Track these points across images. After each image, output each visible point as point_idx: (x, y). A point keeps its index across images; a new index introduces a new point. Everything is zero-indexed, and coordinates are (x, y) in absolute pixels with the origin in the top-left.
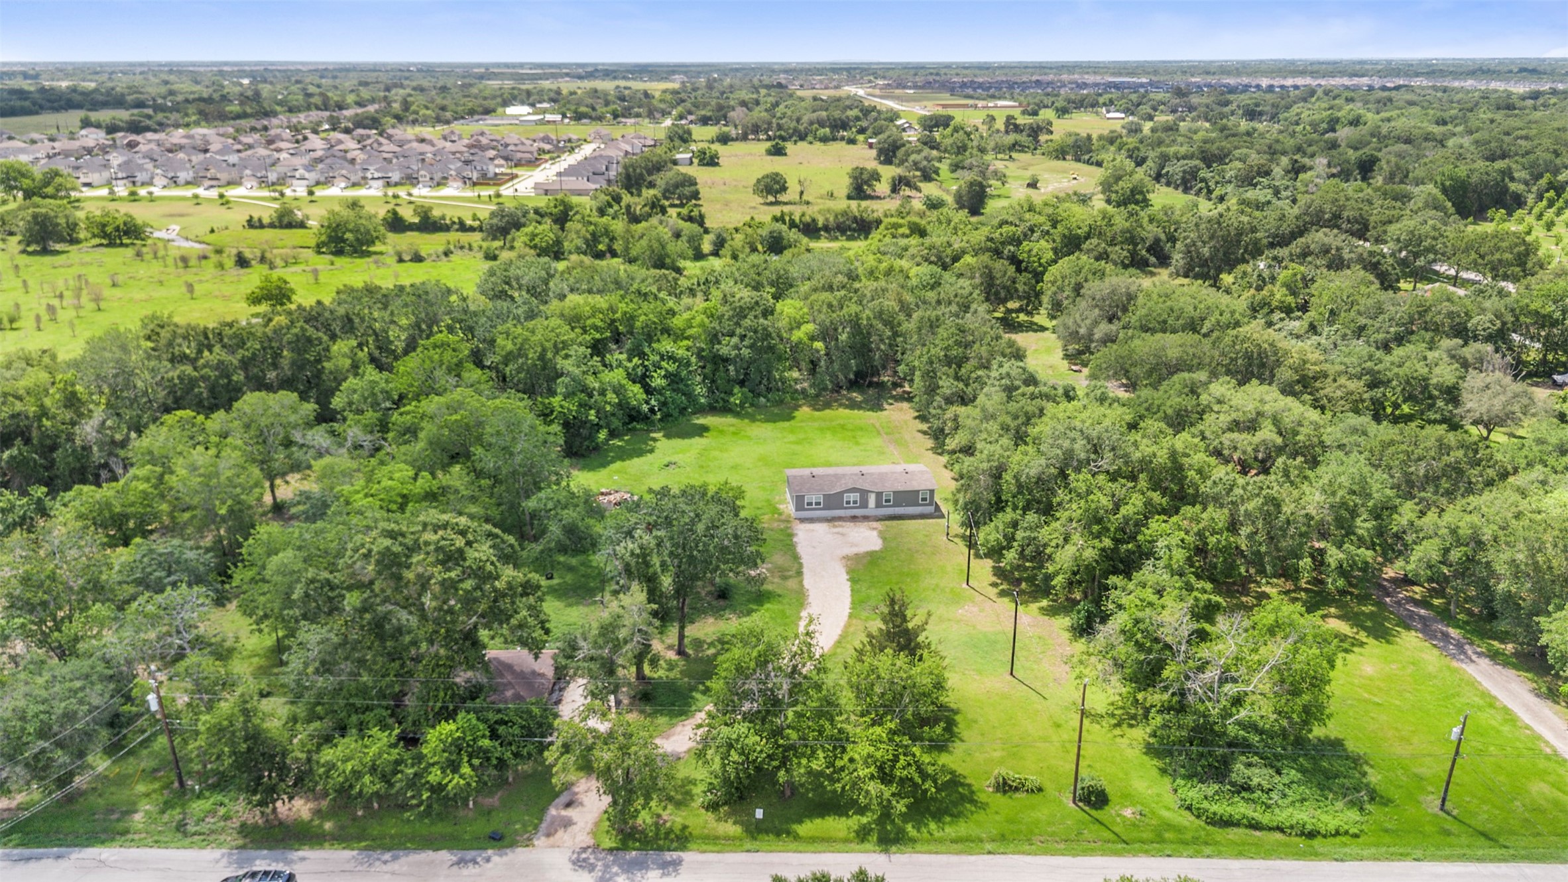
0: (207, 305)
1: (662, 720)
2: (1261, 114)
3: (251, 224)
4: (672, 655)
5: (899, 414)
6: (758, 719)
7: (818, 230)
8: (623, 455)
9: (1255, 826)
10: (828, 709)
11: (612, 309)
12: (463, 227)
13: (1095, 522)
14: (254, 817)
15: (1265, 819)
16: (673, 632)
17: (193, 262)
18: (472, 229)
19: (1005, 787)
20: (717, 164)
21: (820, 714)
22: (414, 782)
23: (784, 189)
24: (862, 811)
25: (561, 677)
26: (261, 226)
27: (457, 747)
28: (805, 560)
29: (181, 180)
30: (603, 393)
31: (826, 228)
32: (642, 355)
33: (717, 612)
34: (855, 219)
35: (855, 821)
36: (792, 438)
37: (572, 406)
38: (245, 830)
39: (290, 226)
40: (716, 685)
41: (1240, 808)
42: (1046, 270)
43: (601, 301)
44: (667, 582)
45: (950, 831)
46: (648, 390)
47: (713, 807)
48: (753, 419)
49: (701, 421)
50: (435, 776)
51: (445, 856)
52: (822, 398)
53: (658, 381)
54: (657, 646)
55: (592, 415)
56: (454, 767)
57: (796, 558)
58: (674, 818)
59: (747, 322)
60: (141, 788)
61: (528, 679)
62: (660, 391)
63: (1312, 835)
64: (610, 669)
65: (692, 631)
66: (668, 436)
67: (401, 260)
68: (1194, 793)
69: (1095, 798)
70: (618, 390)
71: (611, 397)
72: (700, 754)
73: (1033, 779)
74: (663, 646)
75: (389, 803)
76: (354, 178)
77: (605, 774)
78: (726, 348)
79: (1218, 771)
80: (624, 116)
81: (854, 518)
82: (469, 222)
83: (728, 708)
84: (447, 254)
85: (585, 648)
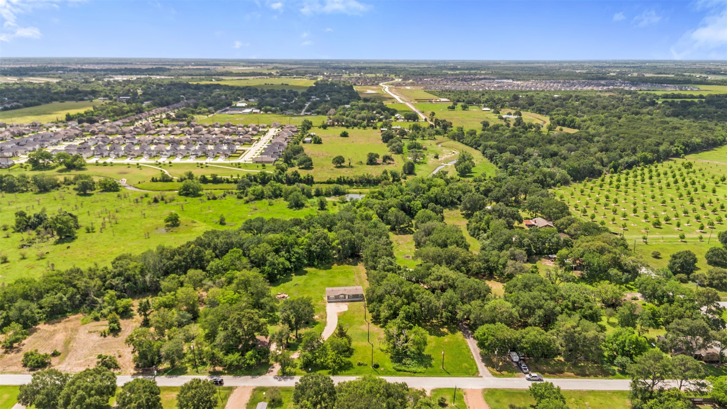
0: (150, 221)
1: (291, 352)
2: (543, 111)
3: (154, 180)
4: (294, 338)
5: (361, 267)
6: (311, 351)
7: (353, 183)
8: (284, 282)
9: (405, 371)
10: (324, 349)
11: (282, 238)
12: (228, 182)
13: (390, 306)
14: (212, 370)
15: (407, 369)
16: (295, 332)
17: (140, 200)
18: (231, 182)
19: (359, 364)
20: (321, 143)
21: (322, 350)
22: (244, 363)
23: (343, 161)
24: (330, 369)
25: (270, 342)
26: (157, 181)
27: (252, 356)
28: (328, 314)
29: (120, 155)
30: (278, 264)
31: (356, 182)
32: (289, 252)
33: (305, 327)
34: (366, 179)
35: (329, 371)
36: (330, 275)
37: (270, 269)
38: (210, 372)
39: (167, 181)
40: (302, 344)
41: (403, 368)
42: (417, 212)
43: (278, 236)
44: (293, 323)
45: (347, 372)
46: (290, 262)
47: (301, 368)
48: (320, 269)
49: (306, 269)
50: (248, 361)
51: (249, 377)
52: (341, 261)
53: (293, 260)
54: (291, 336)
55: (276, 272)
56: (251, 360)
57: (326, 313)
58: (293, 370)
59: (319, 241)
60: (187, 365)
61: (263, 343)
62: (294, 262)
63: (415, 373)
64: (281, 341)
65: (299, 332)
66: (296, 275)
67: (209, 199)
68: (395, 365)
69: (376, 366)
70: (283, 264)
71: (281, 266)
72: (299, 358)
73: (365, 363)
74: (292, 335)
75: (238, 367)
76: (184, 154)
77: (280, 361)
78: (313, 248)
79: (399, 361)
80: (285, 110)
81: (342, 302)
82: (230, 180)
83: (305, 348)
84: (224, 196)
85: (276, 336)
